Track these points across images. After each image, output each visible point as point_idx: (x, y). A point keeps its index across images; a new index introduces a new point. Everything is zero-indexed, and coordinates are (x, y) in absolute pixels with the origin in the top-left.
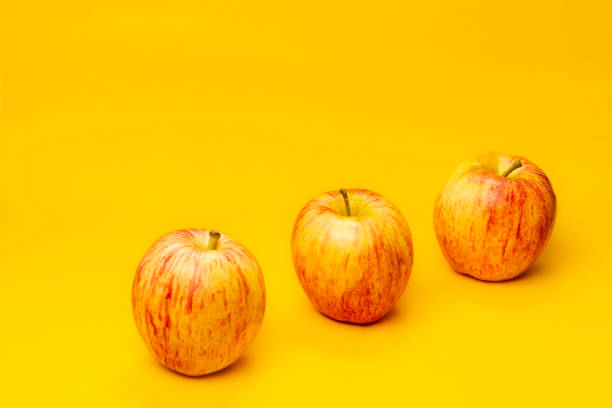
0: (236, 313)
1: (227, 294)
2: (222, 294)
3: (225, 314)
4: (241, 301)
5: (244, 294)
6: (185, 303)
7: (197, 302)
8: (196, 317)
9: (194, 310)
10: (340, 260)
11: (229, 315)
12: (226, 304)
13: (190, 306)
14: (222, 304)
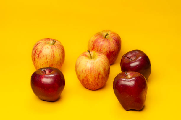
0: (49, 61)
1: (48, 56)
2: (46, 56)
3: (46, 61)
4: (51, 59)
5: (52, 57)
6: (37, 56)
7: (40, 56)
8: (39, 60)
9: (39, 58)
10: (81, 70)
11: (47, 62)
12: (47, 58)
13: (38, 57)
14: (46, 58)
